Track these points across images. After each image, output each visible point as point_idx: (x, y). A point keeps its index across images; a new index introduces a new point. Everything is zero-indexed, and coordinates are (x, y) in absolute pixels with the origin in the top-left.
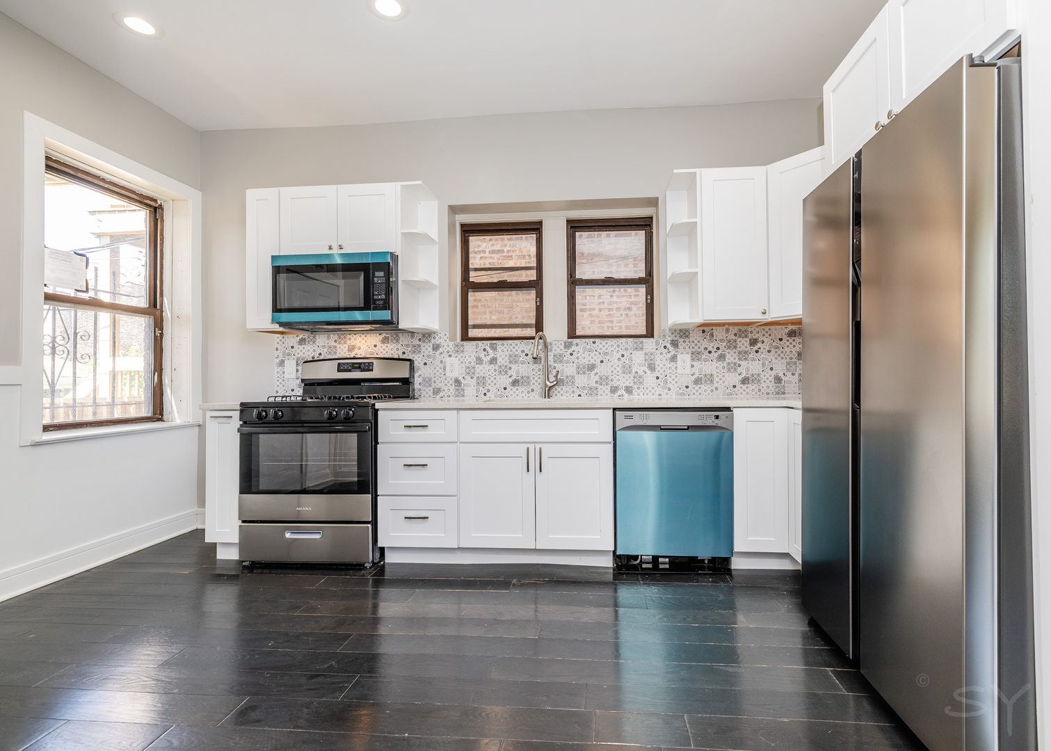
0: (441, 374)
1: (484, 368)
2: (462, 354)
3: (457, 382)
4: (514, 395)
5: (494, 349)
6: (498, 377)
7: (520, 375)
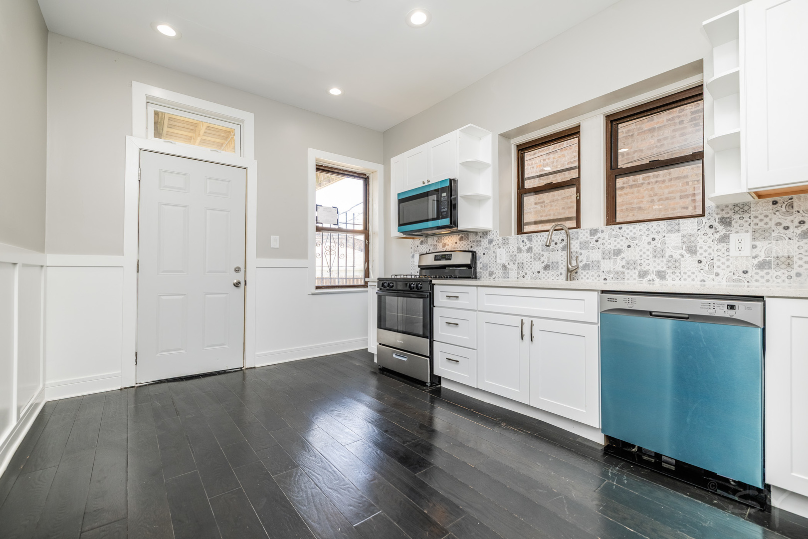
0: (493, 261)
1: (523, 256)
2: (507, 246)
3: (504, 266)
4: (546, 278)
5: (530, 240)
6: (533, 263)
7: (551, 261)
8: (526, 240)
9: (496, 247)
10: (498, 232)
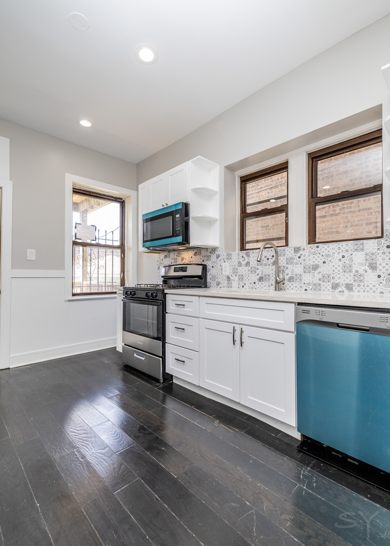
0: (220, 273)
1: (242, 269)
2: (230, 260)
3: (228, 278)
4: (260, 288)
5: (248, 256)
6: (250, 275)
7: (264, 274)
8: (245, 256)
9: (222, 261)
10: (224, 248)
